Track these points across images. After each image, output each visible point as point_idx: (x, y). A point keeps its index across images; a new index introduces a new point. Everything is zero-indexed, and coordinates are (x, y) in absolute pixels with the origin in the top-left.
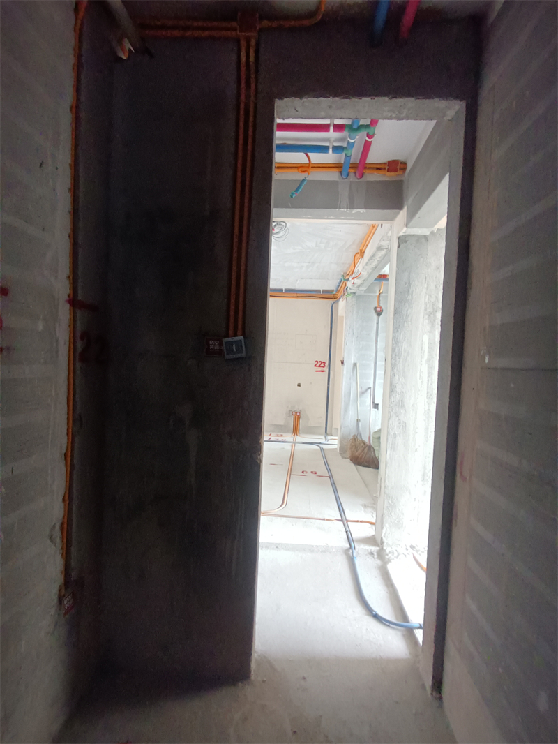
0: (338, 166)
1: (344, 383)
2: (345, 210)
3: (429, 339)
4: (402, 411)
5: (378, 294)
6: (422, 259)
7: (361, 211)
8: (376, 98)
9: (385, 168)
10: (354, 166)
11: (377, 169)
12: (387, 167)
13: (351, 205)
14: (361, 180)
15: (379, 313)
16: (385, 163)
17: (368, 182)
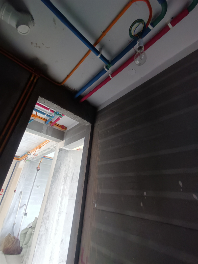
0: (46, 120)
1: (12, 202)
2: (44, 134)
3: (63, 187)
4: (48, 222)
5: (40, 162)
6: (65, 158)
7: (49, 136)
8: (71, 113)
9: (60, 127)
10: (51, 122)
11: (58, 126)
12: (61, 127)
13: (47, 133)
14: (52, 127)
15: (38, 170)
16: (61, 125)
17: (54, 128)
